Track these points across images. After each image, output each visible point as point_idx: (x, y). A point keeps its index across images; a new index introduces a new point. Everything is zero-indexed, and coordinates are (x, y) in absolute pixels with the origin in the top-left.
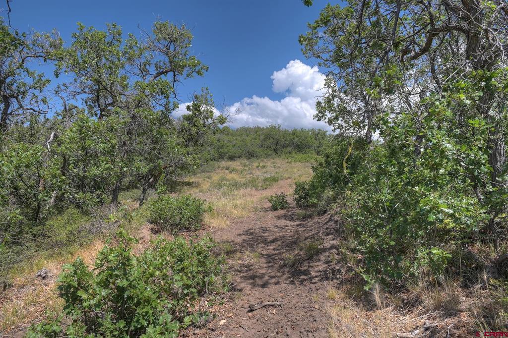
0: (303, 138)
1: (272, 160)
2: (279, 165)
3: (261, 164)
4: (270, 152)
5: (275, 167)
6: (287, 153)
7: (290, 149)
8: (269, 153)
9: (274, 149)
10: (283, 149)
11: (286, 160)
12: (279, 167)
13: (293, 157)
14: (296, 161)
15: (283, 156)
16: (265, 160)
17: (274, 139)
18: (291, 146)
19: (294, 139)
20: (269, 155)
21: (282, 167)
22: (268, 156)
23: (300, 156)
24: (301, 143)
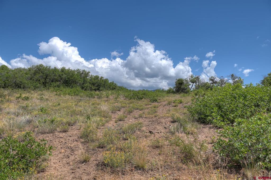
0: (71, 75)
1: (39, 92)
2: (47, 97)
3: (23, 96)
4: (39, 85)
5: (41, 99)
6: (55, 86)
7: (58, 83)
8: (37, 86)
9: (43, 83)
10: (52, 83)
11: (55, 93)
12: (47, 99)
13: (61, 90)
14: (65, 94)
15: (52, 89)
16: (33, 92)
17: (43, 73)
18: (60, 81)
19: (62, 75)
20: (38, 87)
21: (50, 99)
22: (35, 88)
23: (68, 90)
24: (69, 79)
